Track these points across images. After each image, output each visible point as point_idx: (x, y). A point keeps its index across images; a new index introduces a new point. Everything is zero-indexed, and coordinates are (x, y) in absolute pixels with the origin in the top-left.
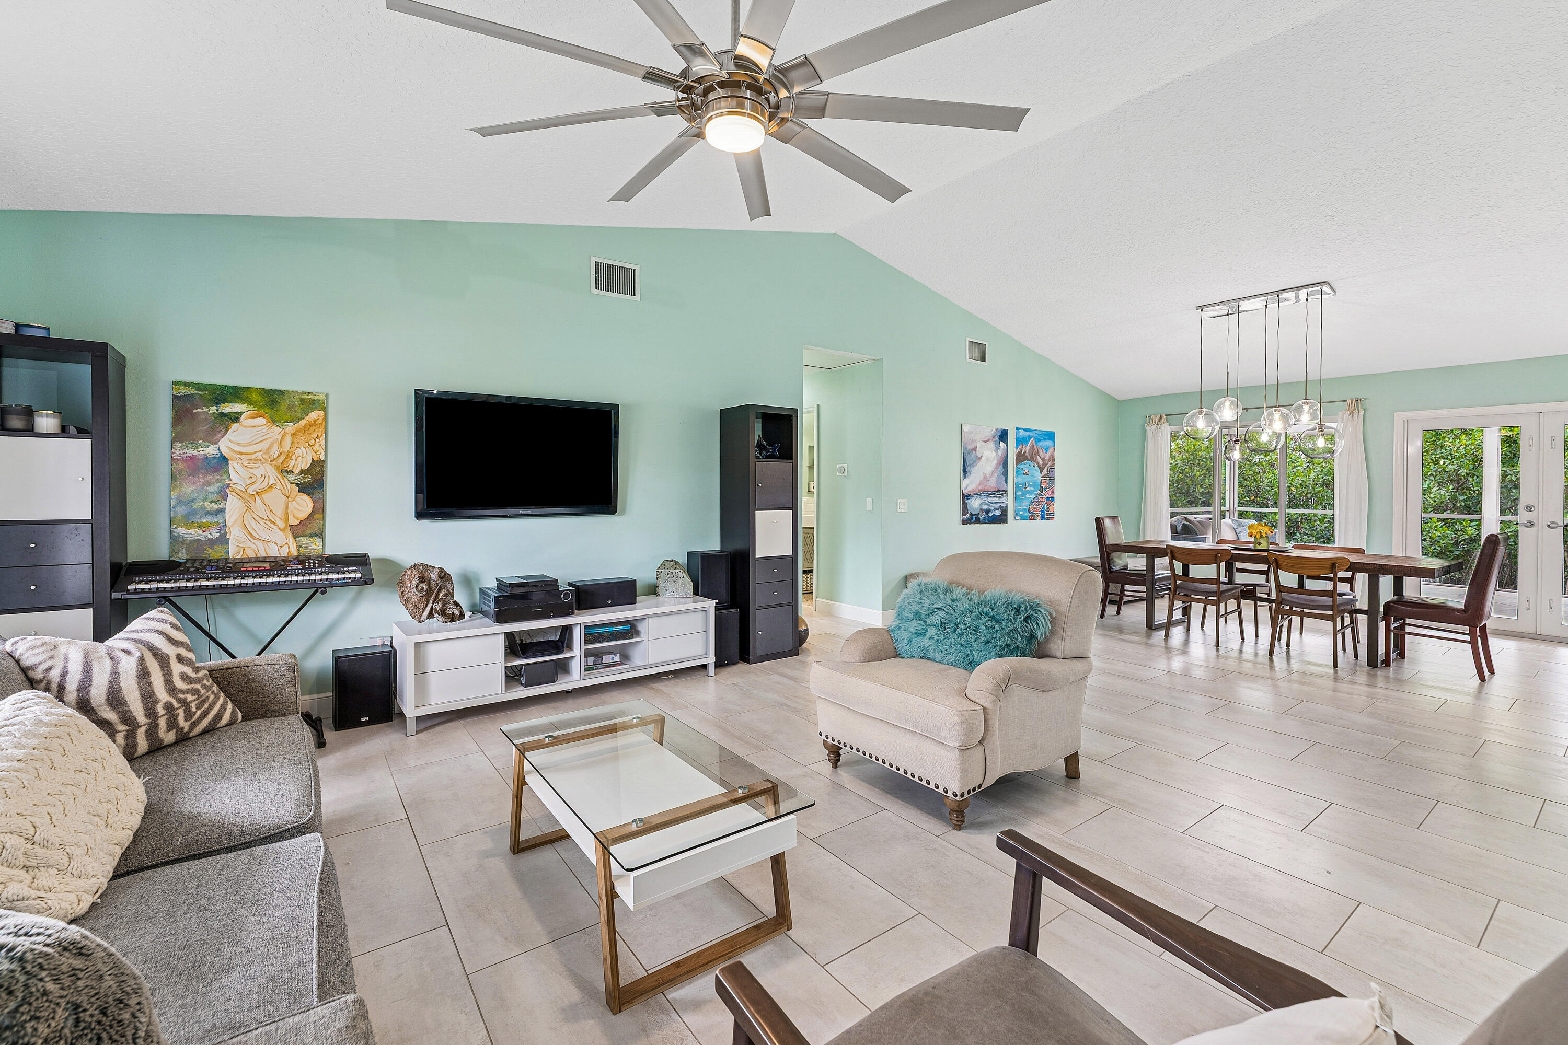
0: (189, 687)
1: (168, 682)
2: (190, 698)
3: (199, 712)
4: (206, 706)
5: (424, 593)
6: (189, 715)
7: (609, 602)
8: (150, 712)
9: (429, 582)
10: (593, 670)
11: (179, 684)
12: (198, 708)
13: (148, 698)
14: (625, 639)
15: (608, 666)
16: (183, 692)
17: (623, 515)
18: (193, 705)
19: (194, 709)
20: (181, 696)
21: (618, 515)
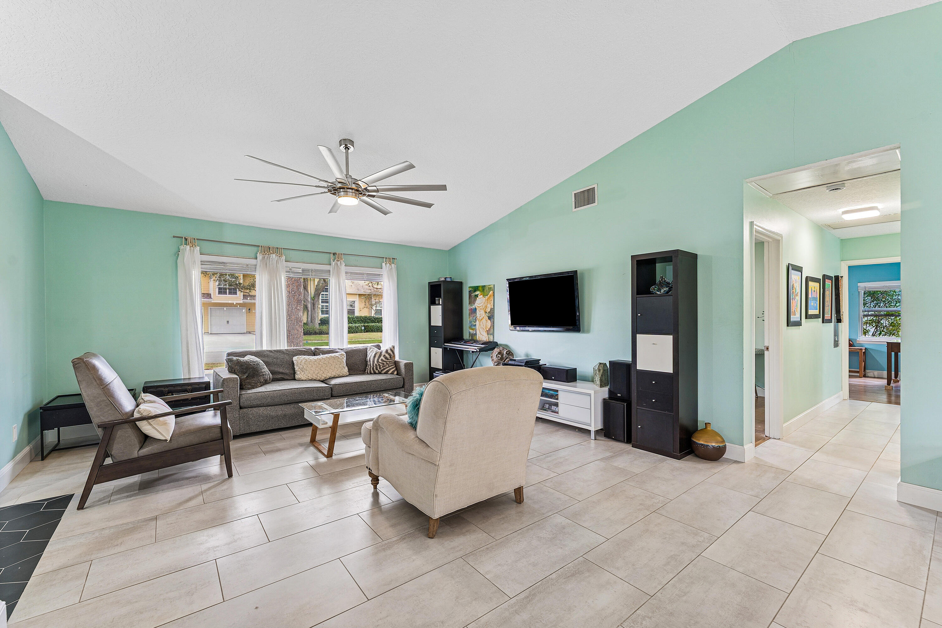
0: (382, 362)
1: (378, 360)
2: (381, 364)
3: (382, 368)
4: (385, 367)
5: (499, 358)
6: (380, 368)
7: (553, 378)
8: (373, 365)
9: (502, 355)
10: (546, 411)
11: (380, 361)
12: (382, 367)
13: (374, 361)
14: (552, 398)
15: (552, 412)
16: (380, 363)
17: (589, 333)
18: (381, 366)
19: (381, 367)
20: (379, 363)
21: (580, 333)
